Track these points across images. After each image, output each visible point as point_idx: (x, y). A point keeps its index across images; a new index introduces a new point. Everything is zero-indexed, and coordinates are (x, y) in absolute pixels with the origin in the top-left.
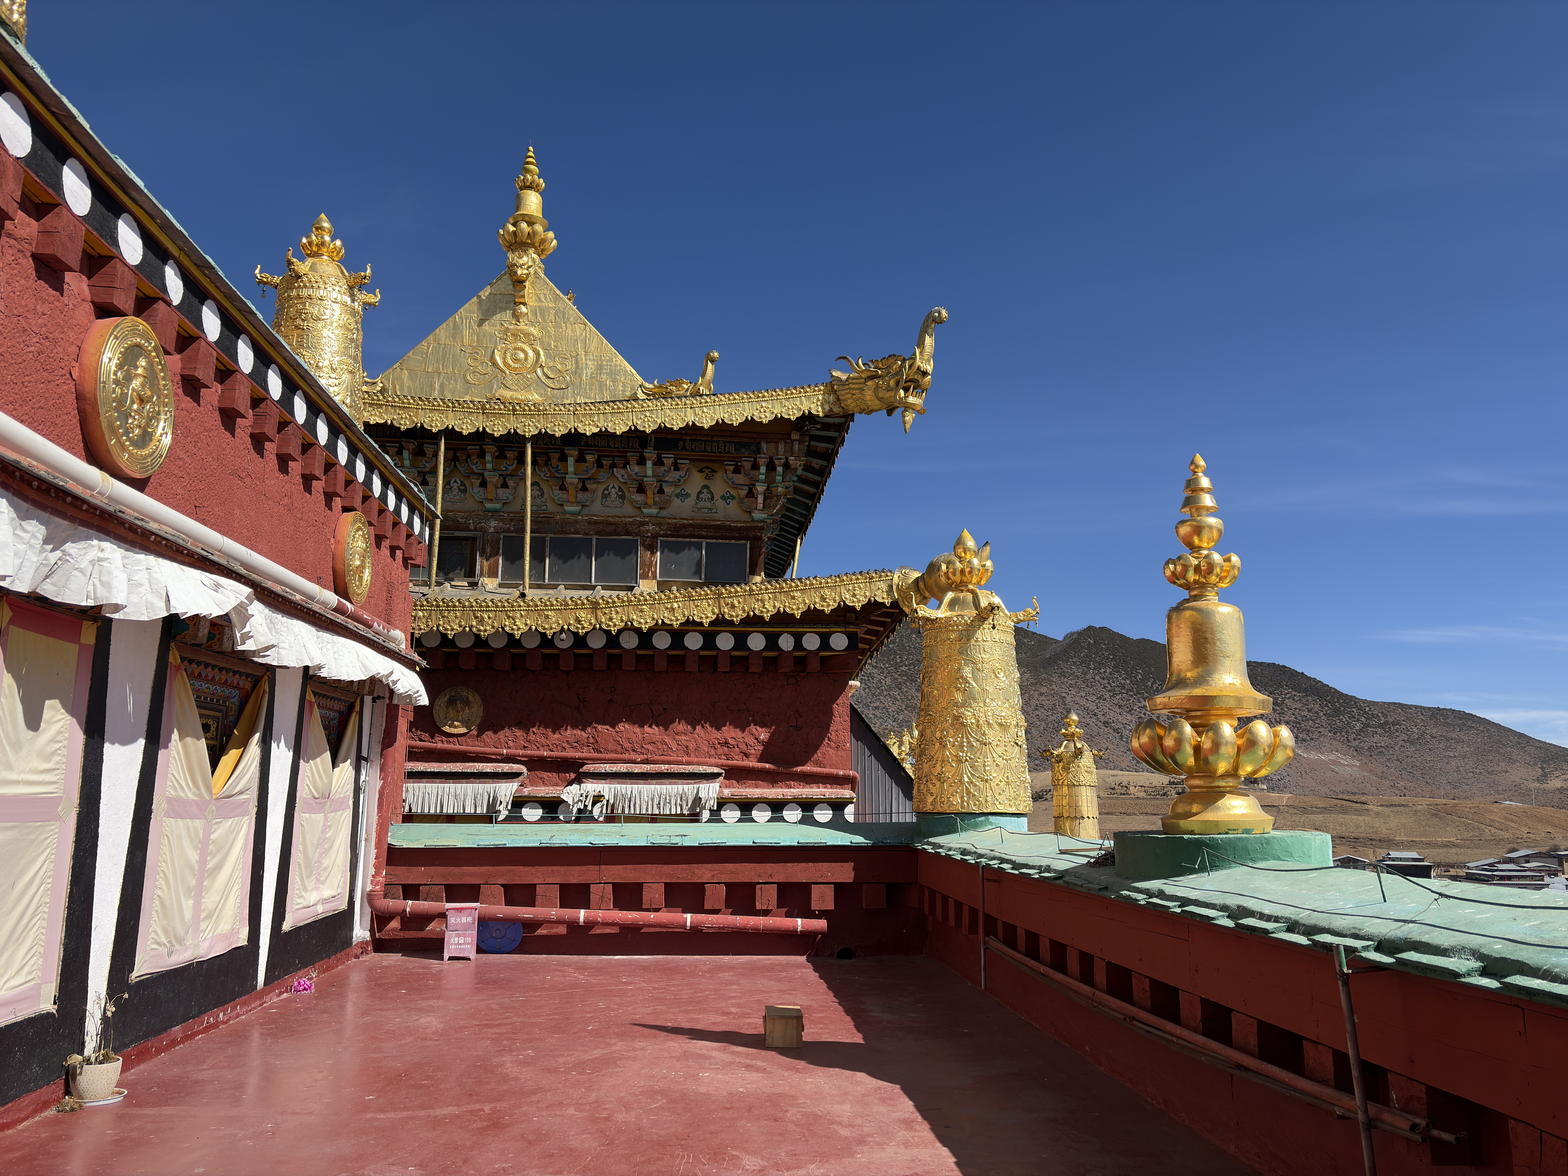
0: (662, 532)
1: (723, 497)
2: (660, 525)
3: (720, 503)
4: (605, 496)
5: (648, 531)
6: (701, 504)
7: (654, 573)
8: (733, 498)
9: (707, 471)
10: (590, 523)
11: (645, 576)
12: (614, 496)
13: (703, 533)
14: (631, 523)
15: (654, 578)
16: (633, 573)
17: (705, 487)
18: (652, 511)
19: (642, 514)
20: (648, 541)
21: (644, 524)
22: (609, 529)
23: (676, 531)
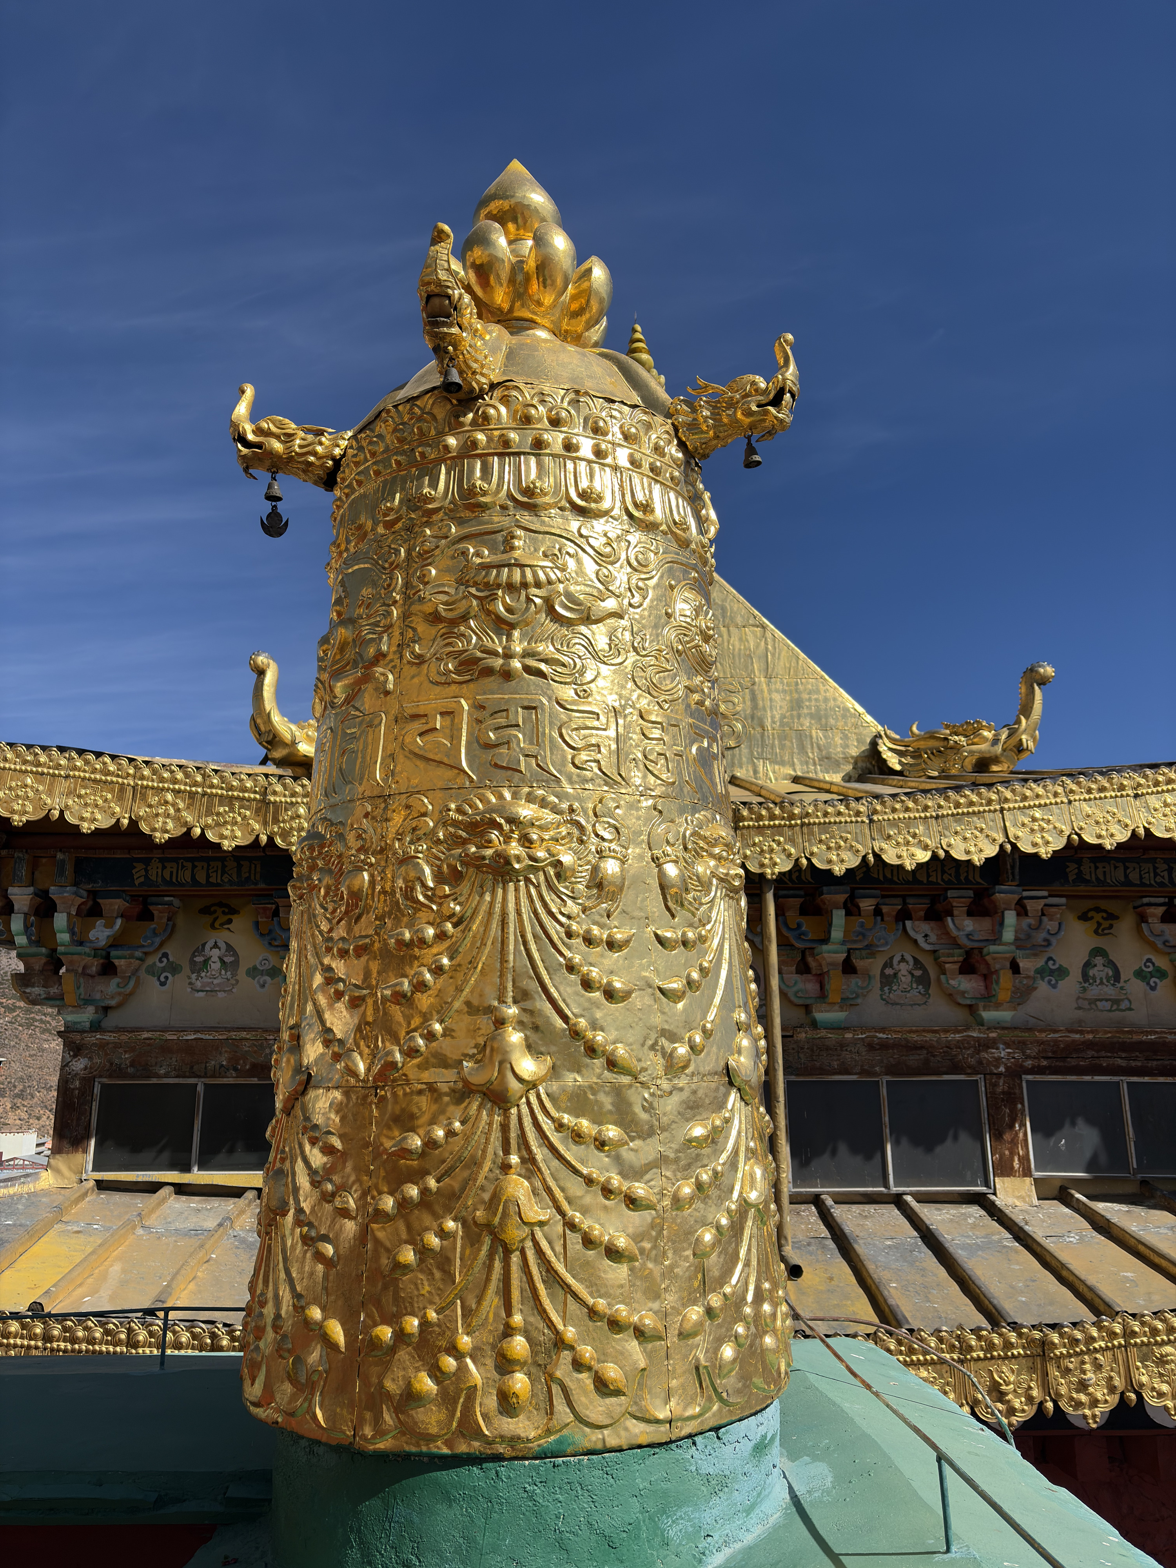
0: (1029, 1063)
1: (1139, 974)
2: (1021, 1045)
3: (1136, 987)
4: (888, 980)
5: (998, 1060)
6: (1094, 991)
7: (1025, 1160)
8: (1162, 974)
9: (1098, 917)
10: (871, 1047)
11: (1004, 1169)
12: (905, 978)
13: (1119, 1062)
14: (960, 1045)
15: (1027, 1173)
16: (978, 1164)
17: (1097, 952)
18: (1004, 1015)
19: (981, 1023)
20: (1002, 1086)
21: (987, 1045)
22: (914, 1060)
23: (1059, 1058)
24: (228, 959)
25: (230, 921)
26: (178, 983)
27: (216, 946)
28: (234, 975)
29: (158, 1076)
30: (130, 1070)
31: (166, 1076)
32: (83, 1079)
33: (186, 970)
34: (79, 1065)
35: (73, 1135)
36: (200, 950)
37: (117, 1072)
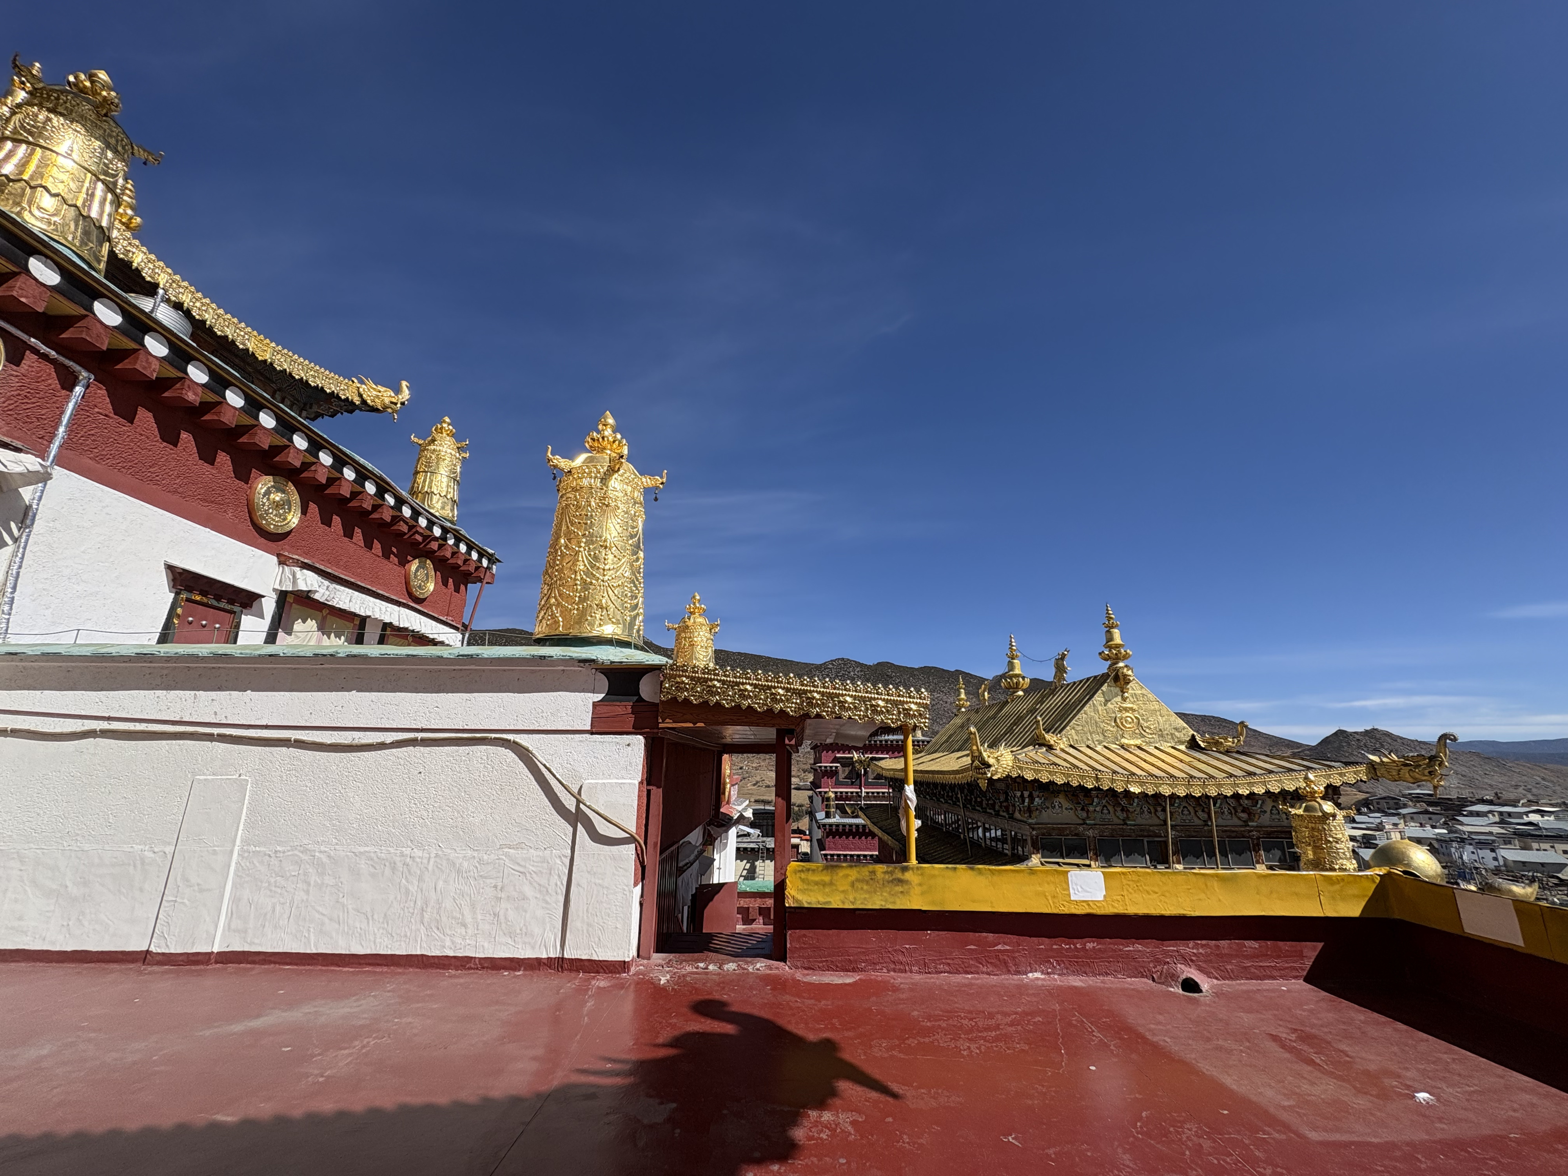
0: (1261, 836)
2: (1259, 831)
5: (1254, 835)
6: (1273, 817)
7: (1262, 860)
9: (1270, 797)
11: (1258, 862)
12: (1226, 813)
14: (1244, 831)
15: (1263, 863)
16: (1251, 860)
17: (1273, 806)
18: (1254, 824)
19: (1248, 825)
20: (1256, 842)
21: (1251, 831)
22: (1234, 834)
23: (1269, 835)
24: (1060, 805)
25: (1059, 796)
26: (1049, 811)
27: (1056, 802)
28: (1062, 809)
29: (1053, 836)
30: (1047, 834)
31: (1055, 836)
32: (1036, 836)
33: (1051, 808)
34: (1034, 833)
35: (1036, 849)
36: (1053, 803)
37: (1043, 834)
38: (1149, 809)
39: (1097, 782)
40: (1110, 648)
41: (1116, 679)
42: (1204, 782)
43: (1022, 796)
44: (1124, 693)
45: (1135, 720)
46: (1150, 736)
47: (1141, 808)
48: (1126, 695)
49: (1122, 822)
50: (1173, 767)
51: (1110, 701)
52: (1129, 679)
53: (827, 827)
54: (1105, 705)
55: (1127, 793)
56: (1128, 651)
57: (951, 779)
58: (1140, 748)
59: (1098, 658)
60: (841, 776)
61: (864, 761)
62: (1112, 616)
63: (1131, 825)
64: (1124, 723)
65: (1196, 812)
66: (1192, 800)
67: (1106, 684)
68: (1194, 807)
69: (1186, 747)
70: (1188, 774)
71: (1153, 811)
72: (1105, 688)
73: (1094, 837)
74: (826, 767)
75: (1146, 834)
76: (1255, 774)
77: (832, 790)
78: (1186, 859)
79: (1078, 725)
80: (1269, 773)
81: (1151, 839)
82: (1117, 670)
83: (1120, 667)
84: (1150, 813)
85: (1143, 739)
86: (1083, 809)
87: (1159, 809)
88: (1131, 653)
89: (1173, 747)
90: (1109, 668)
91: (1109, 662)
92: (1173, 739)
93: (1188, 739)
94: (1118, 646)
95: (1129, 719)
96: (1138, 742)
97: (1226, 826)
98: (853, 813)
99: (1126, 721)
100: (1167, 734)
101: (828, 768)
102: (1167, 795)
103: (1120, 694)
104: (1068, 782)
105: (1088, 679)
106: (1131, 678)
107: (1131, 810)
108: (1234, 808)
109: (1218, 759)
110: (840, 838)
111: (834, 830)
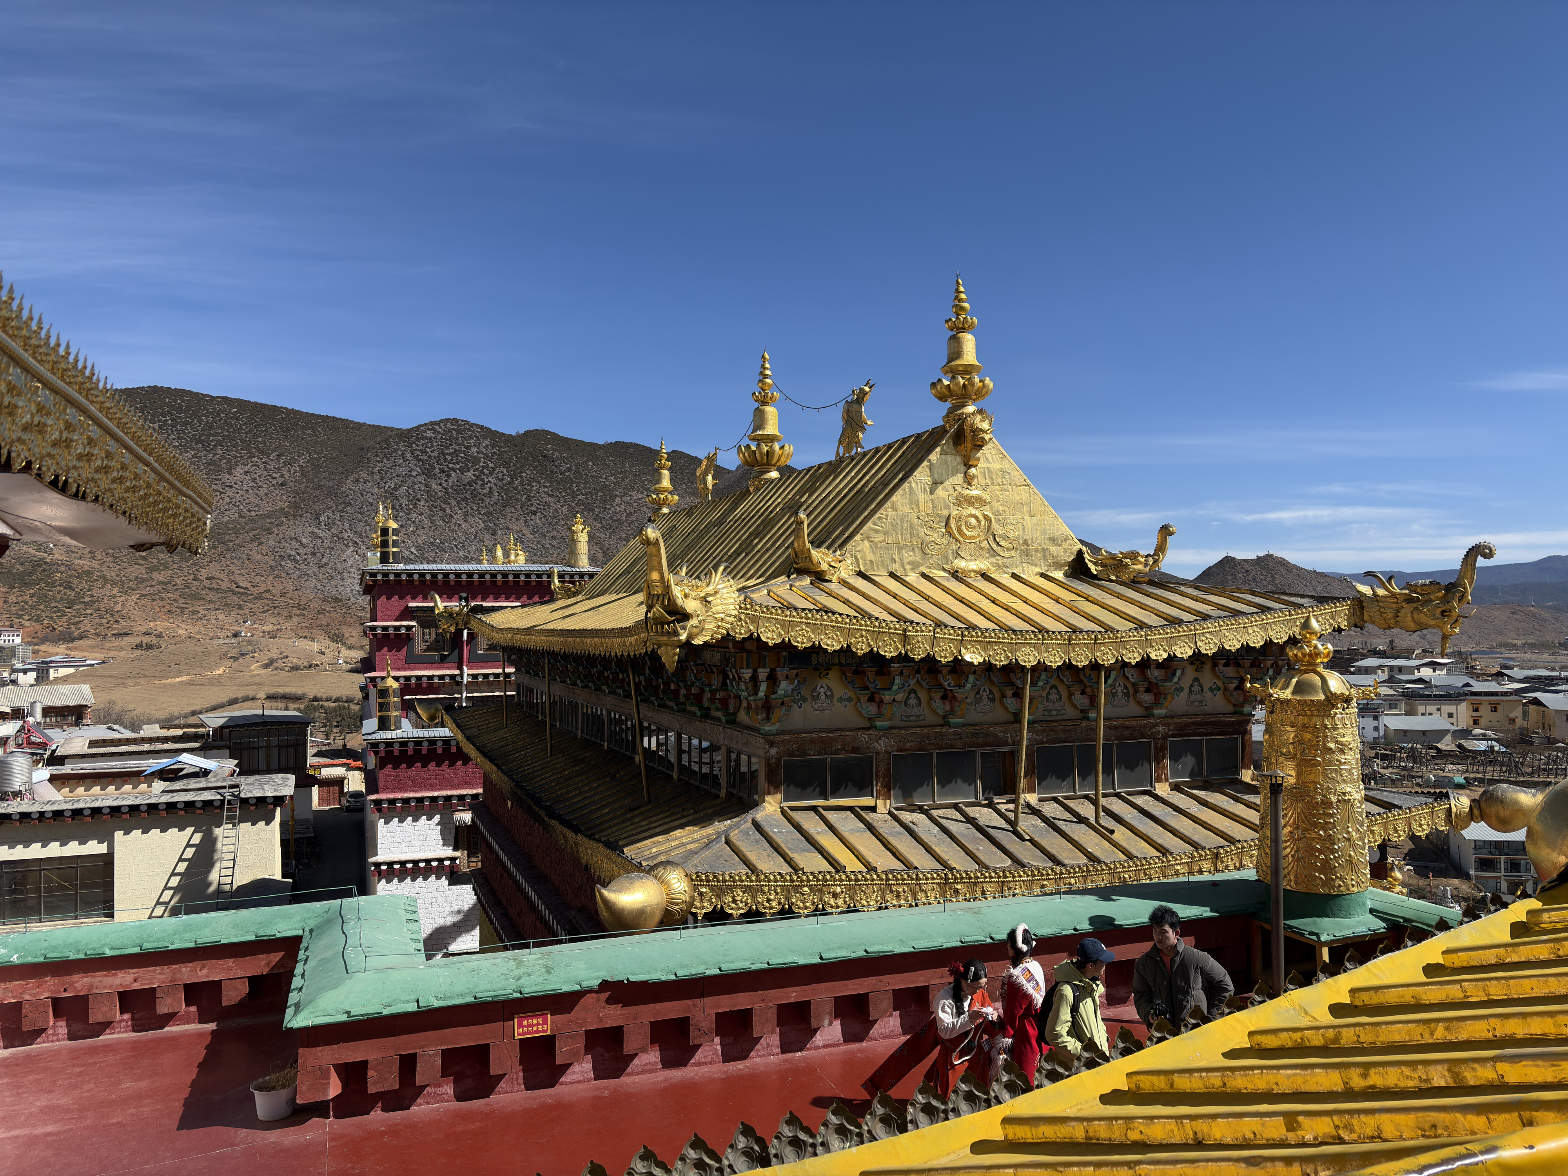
0: (1170, 733)
1: (1211, 689)
2: (1168, 725)
3: (1208, 695)
4: (1113, 695)
5: (1158, 732)
6: (1193, 697)
7: (1166, 775)
8: (1218, 689)
9: (1197, 663)
10: (1110, 728)
11: (1159, 780)
12: (1120, 694)
13: (1204, 730)
14: (1145, 726)
15: (1167, 780)
16: (1148, 778)
17: (1196, 679)
18: (1162, 712)
19: (1153, 715)
20: (1160, 743)
21: (1155, 725)
22: (1127, 733)
23: (1182, 730)
24: (828, 694)
25: (827, 674)
26: (806, 706)
27: (822, 687)
28: (832, 702)
29: (810, 755)
30: (797, 753)
31: (814, 755)
32: (776, 758)
33: (810, 700)
34: (774, 751)
35: (774, 785)
36: (815, 689)
37: (791, 754)
38: (991, 692)
39: (904, 646)
40: (954, 373)
41: (959, 438)
42: (1096, 639)
43: (754, 678)
44: (970, 467)
45: (983, 523)
46: (1006, 554)
47: (978, 693)
48: (973, 470)
49: (942, 722)
50: (1043, 611)
51: (942, 483)
52: (983, 438)
53: (382, 747)
54: (932, 493)
55: (958, 666)
56: (988, 381)
57: (616, 647)
58: (985, 576)
59: (929, 395)
60: (420, 644)
61: (458, 614)
62: (967, 305)
63: (957, 726)
64: (963, 528)
65: (1071, 694)
66: (1067, 673)
67: (938, 449)
68: (1068, 687)
69: (1066, 575)
70: (1069, 625)
71: (997, 696)
72: (934, 457)
73: (887, 752)
74: (385, 628)
75: (981, 740)
76: (1180, 622)
77: (393, 674)
78: (1044, 783)
79: (877, 531)
80: (1204, 619)
81: (989, 749)
82: (962, 420)
83: (969, 415)
84: (993, 700)
85: (993, 560)
86: (871, 699)
87: (1009, 692)
88: (991, 385)
89: (1043, 575)
90: (947, 416)
91: (948, 405)
92: (1045, 559)
93: (1070, 559)
94: (968, 370)
95: (973, 521)
96: (982, 565)
97: (1117, 719)
98: (432, 718)
99: (968, 525)
100: (1037, 550)
101: (391, 631)
102: (1028, 665)
103: (962, 468)
104: (848, 646)
105: (904, 441)
106: (987, 437)
107: (960, 696)
108: (1134, 685)
109: (1119, 596)
110: (409, 767)
111: (396, 753)
